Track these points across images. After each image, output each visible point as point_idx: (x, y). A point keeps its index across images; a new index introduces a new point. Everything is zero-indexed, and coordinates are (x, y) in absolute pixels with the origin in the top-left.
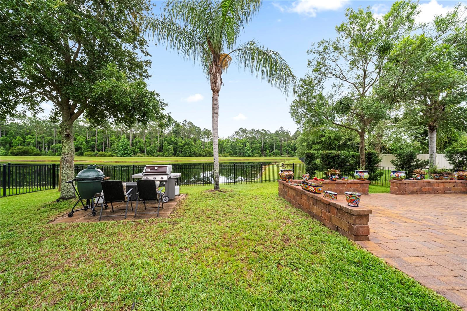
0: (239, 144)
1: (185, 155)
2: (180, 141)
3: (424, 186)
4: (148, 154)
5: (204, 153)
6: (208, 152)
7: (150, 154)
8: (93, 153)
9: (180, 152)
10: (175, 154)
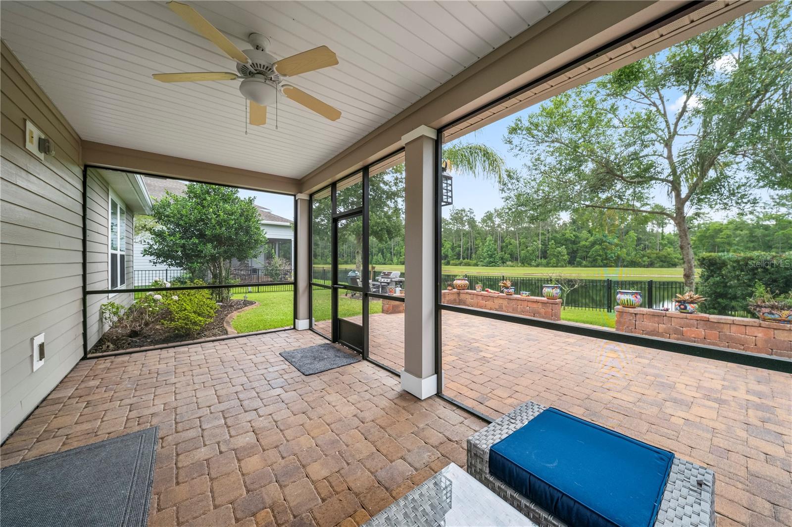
1: (594, 264)
2: (585, 237)
4: (523, 263)
5: (645, 259)
7: (526, 262)
8: (458, 262)
9: (584, 258)
10: (572, 262)
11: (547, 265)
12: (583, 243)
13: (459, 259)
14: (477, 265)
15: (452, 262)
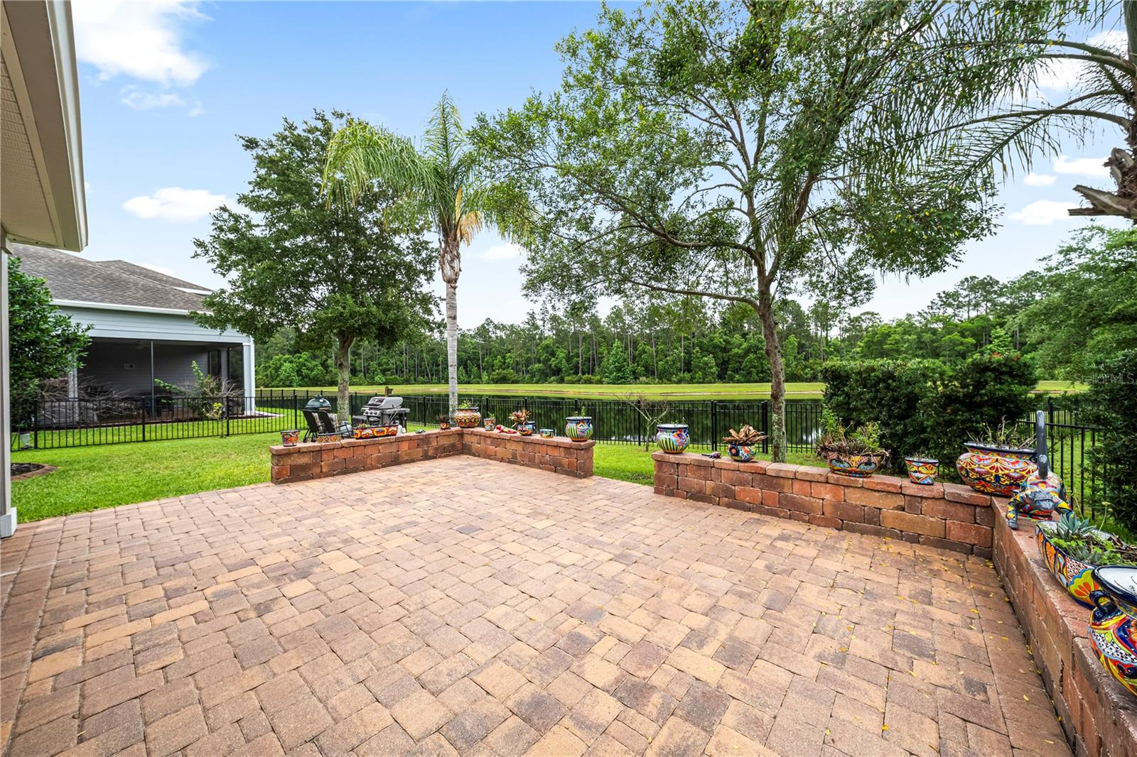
0: (956, 336)
1: (748, 379)
2: (738, 342)
3: (743, 483)
4: (661, 379)
7: (664, 377)
8: (576, 378)
9: (736, 371)
10: (722, 377)
11: (691, 381)
12: (736, 350)
13: (577, 374)
14: (602, 383)
15: (567, 378)
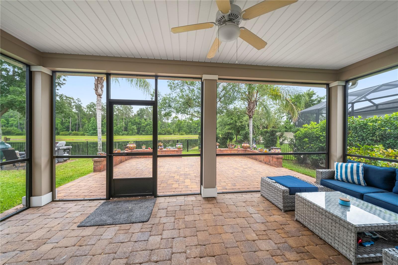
1: (147, 134)
5: (163, 132)
6: (167, 131)
8: (68, 133)
9: (143, 131)
10: (138, 133)
11: (127, 134)
12: (143, 124)
13: (68, 131)
14: (84, 135)
